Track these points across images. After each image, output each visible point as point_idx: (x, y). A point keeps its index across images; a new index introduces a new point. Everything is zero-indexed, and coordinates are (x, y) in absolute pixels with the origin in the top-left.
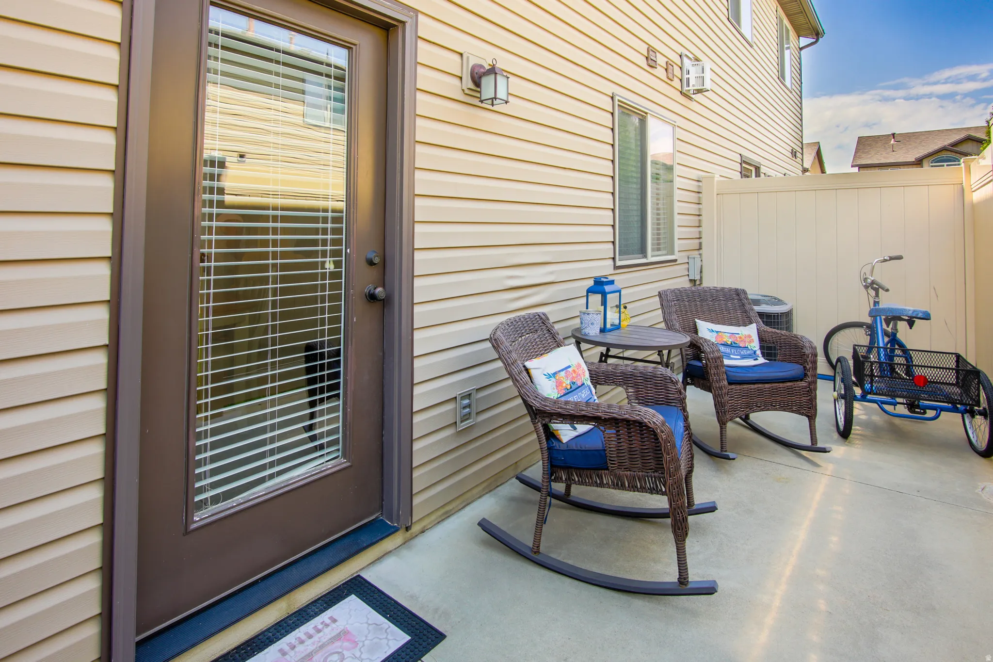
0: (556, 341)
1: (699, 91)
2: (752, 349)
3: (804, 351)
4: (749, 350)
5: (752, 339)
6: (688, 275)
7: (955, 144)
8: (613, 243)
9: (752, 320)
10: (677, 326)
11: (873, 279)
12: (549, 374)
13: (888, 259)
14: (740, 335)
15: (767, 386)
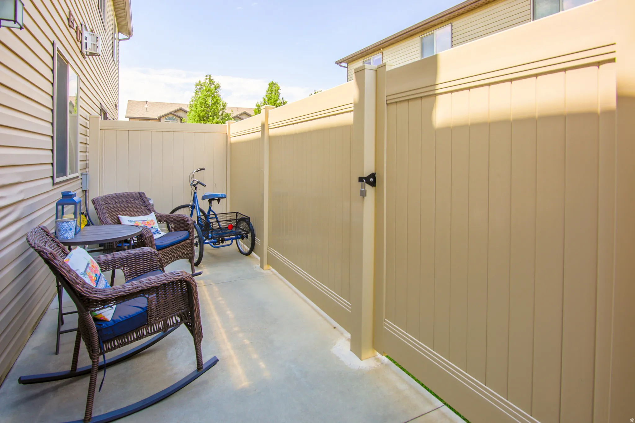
0: (61, 248)
1: (92, 54)
2: (155, 228)
3: (188, 223)
4: (154, 229)
5: (154, 222)
6: (82, 187)
7: (175, 111)
8: (52, 164)
9: (151, 210)
10: (110, 222)
11: (198, 181)
12: (83, 273)
13: (200, 170)
14: (147, 221)
15: (174, 247)
